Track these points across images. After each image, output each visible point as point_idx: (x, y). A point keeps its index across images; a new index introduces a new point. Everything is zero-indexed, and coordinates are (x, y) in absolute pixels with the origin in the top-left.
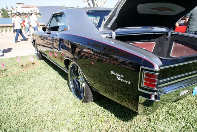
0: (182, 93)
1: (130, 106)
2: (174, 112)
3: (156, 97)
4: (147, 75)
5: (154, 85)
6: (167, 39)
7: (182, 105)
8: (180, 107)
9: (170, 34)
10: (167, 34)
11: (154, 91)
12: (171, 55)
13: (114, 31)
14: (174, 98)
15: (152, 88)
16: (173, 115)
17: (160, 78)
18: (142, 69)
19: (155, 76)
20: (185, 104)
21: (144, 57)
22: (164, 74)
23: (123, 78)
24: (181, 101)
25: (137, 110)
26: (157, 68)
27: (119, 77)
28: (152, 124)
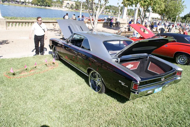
0: (149, 92)
1: (125, 96)
2: (145, 100)
3: (137, 93)
4: (134, 84)
5: (137, 89)
6: (147, 60)
7: (150, 97)
8: (148, 98)
9: (148, 57)
10: (147, 57)
11: (137, 91)
12: (148, 69)
13: (119, 58)
14: (146, 94)
15: (136, 90)
16: (144, 102)
17: (139, 86)
18: (133, 82)
19: (138, 85)
20: (151, 97)
21: (134, 77)
22: (141, 84)
23: (124, 84)
24: (150, 96)
25: (129, 98)
26: (139, 83)
27: (123, 84)
28: (135, 105)
